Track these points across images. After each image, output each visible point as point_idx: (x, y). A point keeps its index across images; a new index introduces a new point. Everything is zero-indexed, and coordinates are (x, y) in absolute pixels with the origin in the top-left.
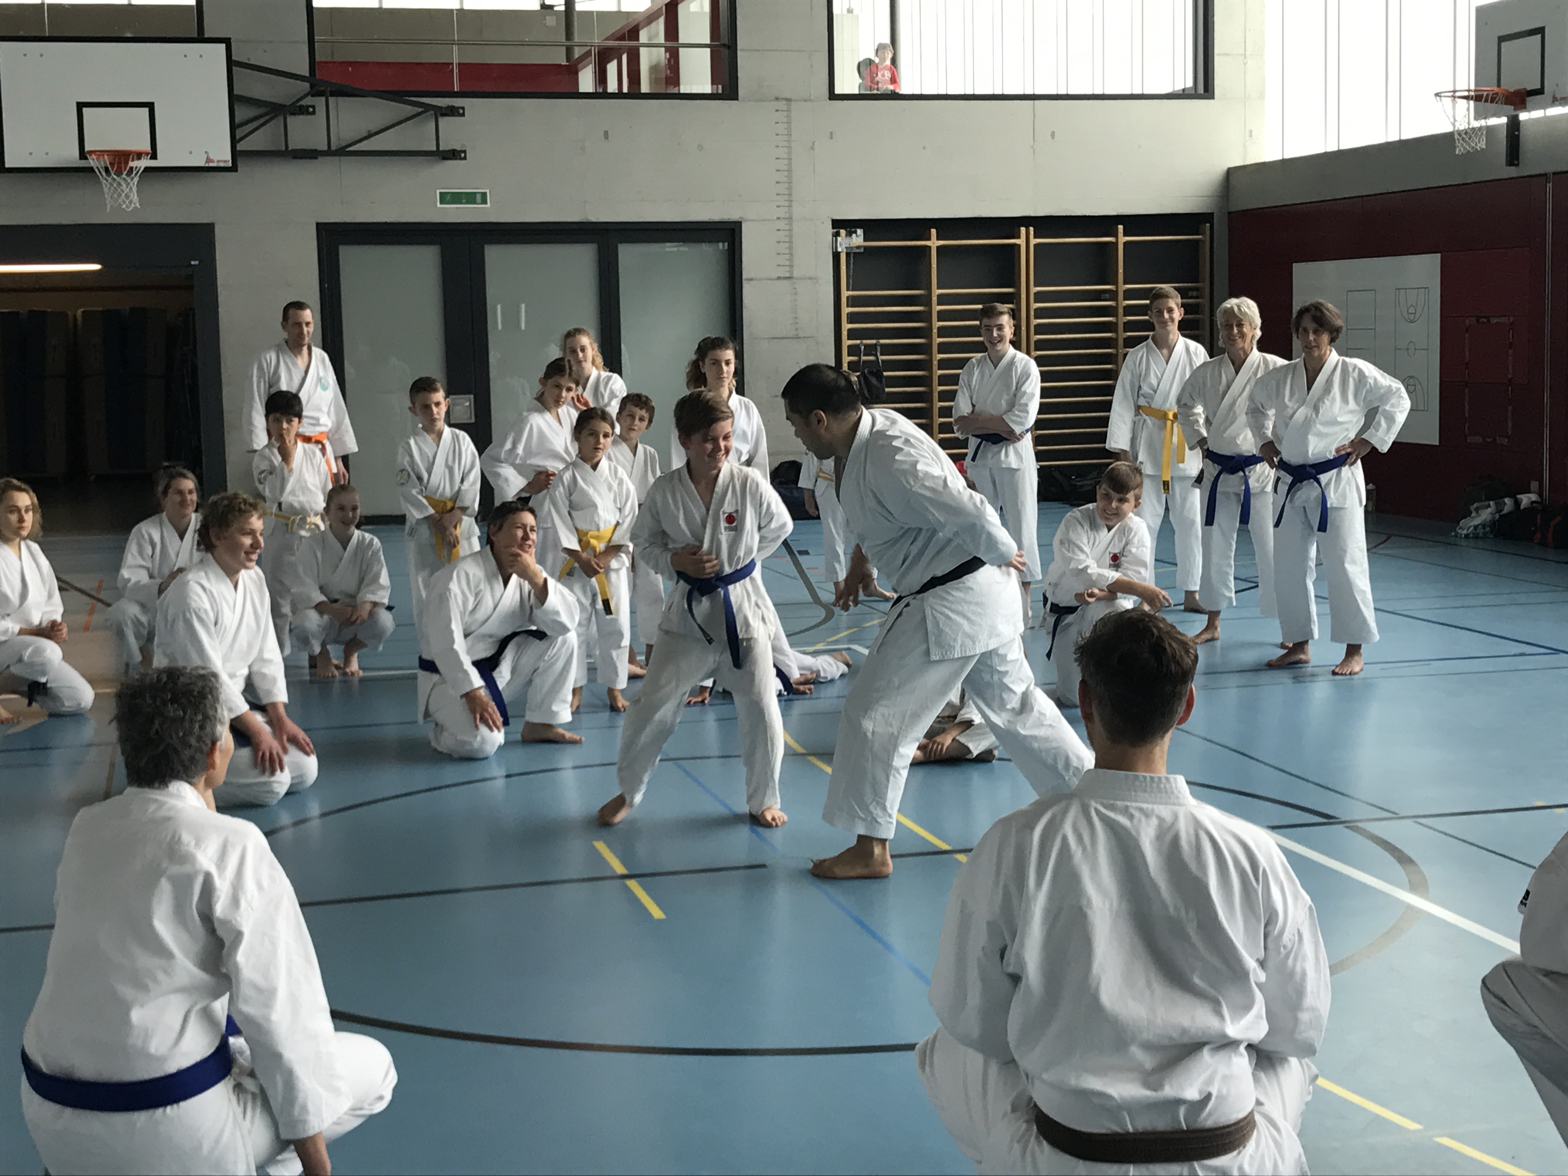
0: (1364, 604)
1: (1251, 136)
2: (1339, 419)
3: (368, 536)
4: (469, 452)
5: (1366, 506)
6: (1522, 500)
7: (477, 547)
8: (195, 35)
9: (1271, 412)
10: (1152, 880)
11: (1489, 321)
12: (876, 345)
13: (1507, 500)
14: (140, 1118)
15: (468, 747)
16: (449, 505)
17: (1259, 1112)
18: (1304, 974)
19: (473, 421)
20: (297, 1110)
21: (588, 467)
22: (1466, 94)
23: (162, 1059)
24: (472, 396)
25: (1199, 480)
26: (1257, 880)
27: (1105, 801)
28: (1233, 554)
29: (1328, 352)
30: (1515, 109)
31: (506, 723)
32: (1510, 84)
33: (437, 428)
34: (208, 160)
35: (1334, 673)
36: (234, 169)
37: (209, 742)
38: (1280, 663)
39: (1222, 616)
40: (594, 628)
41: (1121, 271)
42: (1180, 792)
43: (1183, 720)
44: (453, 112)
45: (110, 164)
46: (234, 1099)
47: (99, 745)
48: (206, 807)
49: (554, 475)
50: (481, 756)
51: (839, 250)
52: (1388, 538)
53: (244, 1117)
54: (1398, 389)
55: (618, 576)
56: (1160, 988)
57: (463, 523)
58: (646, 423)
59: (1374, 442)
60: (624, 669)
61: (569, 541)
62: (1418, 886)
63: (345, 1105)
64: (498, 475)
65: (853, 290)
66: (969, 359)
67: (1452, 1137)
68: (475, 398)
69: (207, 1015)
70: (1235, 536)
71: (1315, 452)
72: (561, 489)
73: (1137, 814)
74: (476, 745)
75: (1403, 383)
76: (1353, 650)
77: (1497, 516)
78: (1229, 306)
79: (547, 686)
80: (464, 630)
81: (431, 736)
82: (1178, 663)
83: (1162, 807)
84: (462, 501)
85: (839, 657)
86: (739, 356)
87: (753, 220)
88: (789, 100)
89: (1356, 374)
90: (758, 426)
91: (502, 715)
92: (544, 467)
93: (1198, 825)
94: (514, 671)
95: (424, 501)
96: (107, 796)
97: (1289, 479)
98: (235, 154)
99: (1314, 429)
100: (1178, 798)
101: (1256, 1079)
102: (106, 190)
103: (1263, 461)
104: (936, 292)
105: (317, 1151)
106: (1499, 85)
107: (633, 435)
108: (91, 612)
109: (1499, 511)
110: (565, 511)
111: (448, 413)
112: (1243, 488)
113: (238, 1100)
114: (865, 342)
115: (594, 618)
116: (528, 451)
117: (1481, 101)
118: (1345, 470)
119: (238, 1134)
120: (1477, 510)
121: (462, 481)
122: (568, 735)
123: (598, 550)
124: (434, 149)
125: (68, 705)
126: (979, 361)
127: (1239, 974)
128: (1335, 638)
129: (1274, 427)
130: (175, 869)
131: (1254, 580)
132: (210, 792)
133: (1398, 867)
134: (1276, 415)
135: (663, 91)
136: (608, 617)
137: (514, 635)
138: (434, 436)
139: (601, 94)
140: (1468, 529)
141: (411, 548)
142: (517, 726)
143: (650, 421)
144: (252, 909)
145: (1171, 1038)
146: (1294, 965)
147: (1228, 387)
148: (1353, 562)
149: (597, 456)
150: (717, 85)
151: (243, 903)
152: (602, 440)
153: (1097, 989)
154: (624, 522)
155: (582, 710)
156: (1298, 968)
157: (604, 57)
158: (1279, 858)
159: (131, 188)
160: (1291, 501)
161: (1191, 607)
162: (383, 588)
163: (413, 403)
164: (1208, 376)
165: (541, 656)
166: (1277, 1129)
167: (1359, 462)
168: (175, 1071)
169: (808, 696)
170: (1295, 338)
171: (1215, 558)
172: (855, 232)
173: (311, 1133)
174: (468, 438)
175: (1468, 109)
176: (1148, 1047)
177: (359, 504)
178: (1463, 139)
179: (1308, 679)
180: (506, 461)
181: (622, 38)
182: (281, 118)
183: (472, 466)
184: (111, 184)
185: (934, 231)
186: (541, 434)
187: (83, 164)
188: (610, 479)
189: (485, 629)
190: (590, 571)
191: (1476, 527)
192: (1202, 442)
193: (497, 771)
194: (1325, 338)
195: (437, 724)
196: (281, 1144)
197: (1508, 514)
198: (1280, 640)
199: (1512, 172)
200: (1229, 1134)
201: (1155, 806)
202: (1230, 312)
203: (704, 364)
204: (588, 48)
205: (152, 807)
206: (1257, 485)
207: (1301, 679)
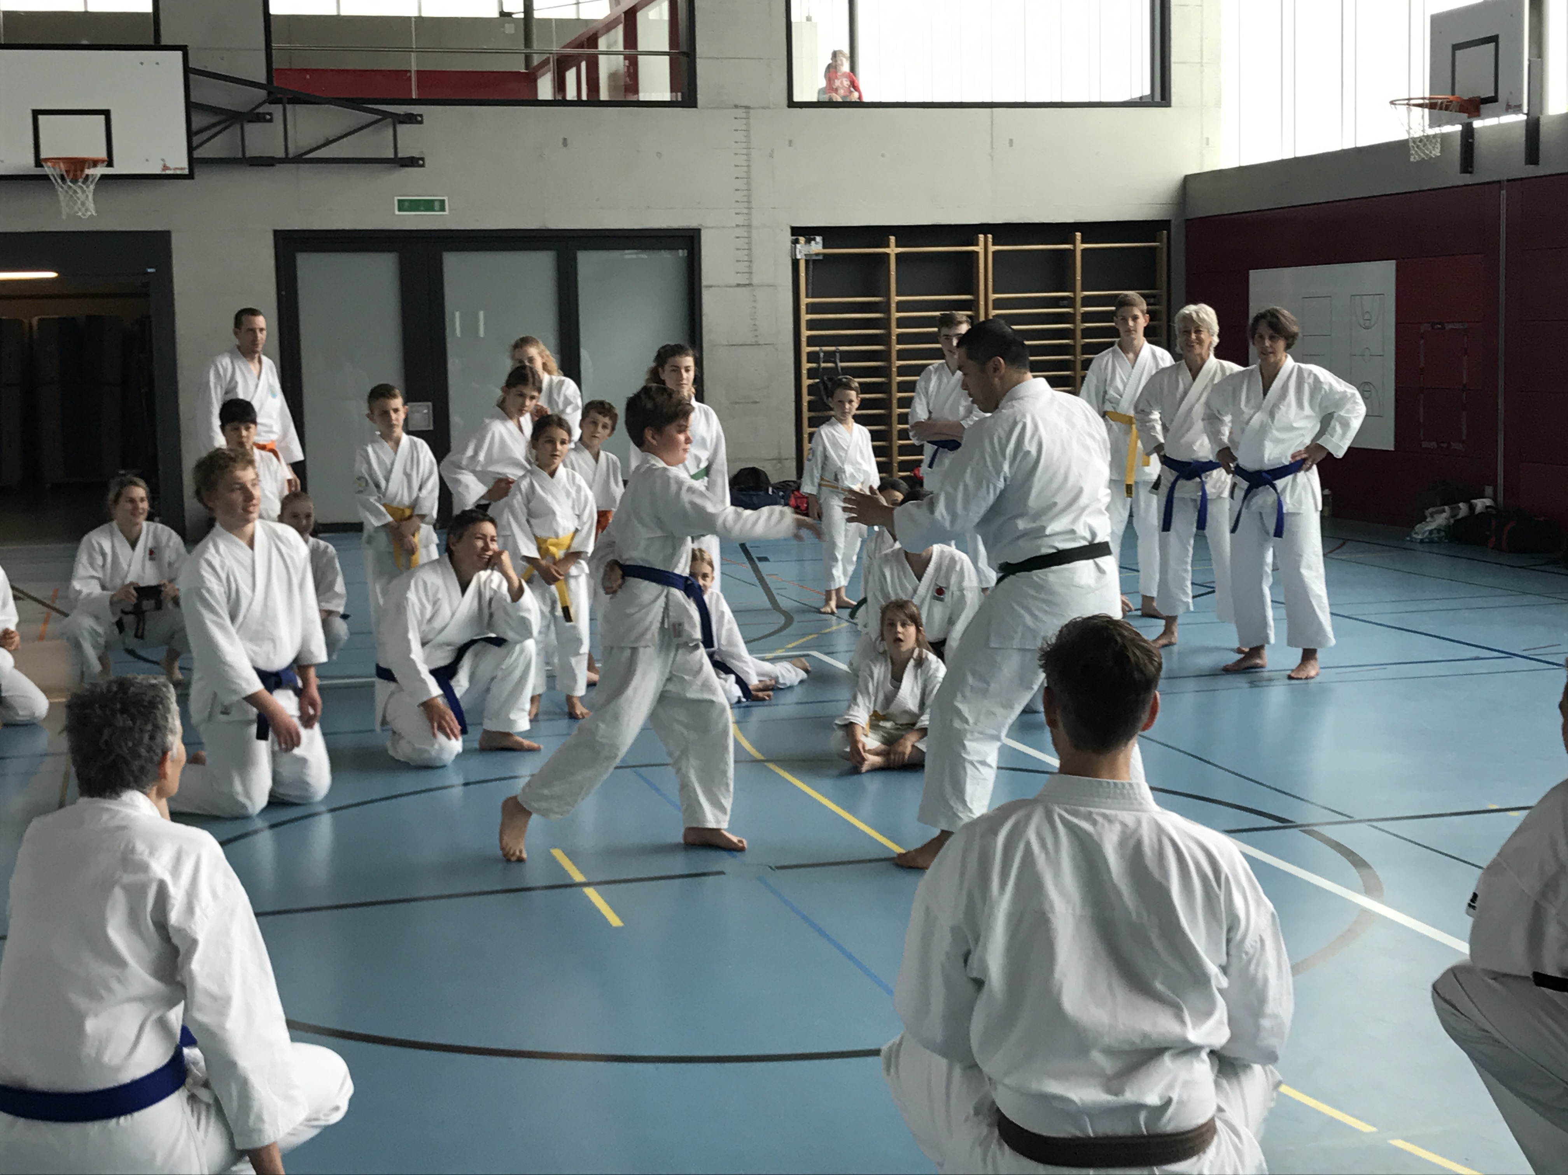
0: (1320, 608)
1: (1207, 144)
2: (1295, 425)
3: (322, 543)
4: (427, 460)
5: (1322, 512)
6: (1476, 505)
7: (435, 555)
8: (152, 43)
9: (1228, 419)
10: (1114, 886)
11: (1443, 328)
12: (834, 352)
13: (1461, 505)
14: (94, 1128)
15: (426, 755)
16: (408, 513)
17: (1220, 1119)
18: (1266, 980)
19: (431, 428)
20: (251, 1122)
21: (545, 475)
22: (1421, 101)
23: (118, 1069)
24: (430, 404)
25: (1156, 486)
26: (1219, 886)
27: (1067, 807)
28: (1189, 560)
29: (1284, 358)
30: (1469, 117)
31: (464, 731)
32: (1465, 92)
33: (395, 435)
34: (165, 167)
35: (1290, 678)
36: (190, 176)
37: (159, 751)
38: (1236, 668)
39: (1179, 621)
40: (553, 636)
41: (1079, 278)
42: (1143, 798)
43: (1146, 727)
44: (412, 119)
45: (66, 171)
46: (188, 1110)
47: (53, 754)
48: (159, 815)
49: (512, 483)
50: (438, 764)
51: (799, 257)
52: (1344, 544)
53: (198, 1128)
54: (1353, 395)
55: (578, 583)
56: (1121, 992)
57: (422, 531)
58: (608, 431)
59: (1330, 448)
60: (583, 676)
61: (528, 549)
62: (1372, 889)
63: (302, 1114)
64: (458, 481)
65: (813, 297)
66: (927, 365)
67: (1406, 1139)
68: (434, 406)
69: (163, 1024)
70: (1192, 542)
71: (1271, 458)
72: (519, 497)
73: (1100, 819)
74: (433, 753)
75: (1358, 389)
76: (1309, 655)
77: (1452, 521)
78: (1187, 312)
79: (505, 693)
80: (422, 639)
81: (388, 744)
82: (1141, 671)
83: (1125, 813)
84: (421, 508)
85: (799, 664)
86: (699, 363)
87: (712, 228)
88: (747, 107)
89: (1311, 381)
90: (718, 433)
91: (460, 724)
92: (504, 474)
93: (1160, 830)
94: (472, 678)
95: (382, 508)
96: (61, 805)
97: (1245, 485)
98: (192, 161)
99: (1270, 435)
100: (1141, 804)
101: (1217, 1084)
102: (61, 197)
103: (1219, 467)
104: (895, 299)
105: (271, 1161)
106: (1453, 94)
107: (596, 442)
108: (46, 621)
109: (1454, 515)
110: (523, 520)
111: (406, 420)
112: (1200, 494)
113: (192, 1111)
114: (825, 348)
115: (552, 627)
116: (490, 460)
117: (1435, 108)
118: (1301, 475)
119: (192, 1144)
120: (1432, 515)
121: (420, 489)
122: (526, 742)
123: (557, 557)
124: (392, 156)
125: (22, 714)
126: (936, 370)
127: (1201, 980)
128: (1291, 643)
129: (1231, 433)
130: (128, 878)
131: (1212, 585)
132: (164, 802)
133: (1353, 871)
134: (1232, 421)
135: (622, 99)
136: (568, 624)
137: (472, 643)
138: (392, 443)
139: (560, 102)
140: (1424, 533)
141: (369, 555)
142: (475, 734)
143: (613, 429)
144: (207, 917)
145: (1134, 1043)
146: (1256, 970)
147: (1185, 393)
148: (1309, 567)
149: (554, 463)
150: (676, 92)
151: (198, 912)
152: (559, 447)
153: (1059, 994)
154: (582, 529)
155: (541, 717)
156: (1260, 975)
157: (562, 64)
158: (1242, 865)
159: (87, 196)
160: (1247, 508)
161: (1149, 612)
162: (337, 595)
163: (371, 409)
164: (1166, 382)
165: (499, 664)
166: (1238, 1135)
167: (1315, 467)
168: (129, 1081)
169: (766, 703)
170: (1251, 344)
171: (1172, 564)
172: (814, 239)
173: (266, 1143)
174: (426, 446)
175: (1423, 117)
176: (1109, 1052)
177: (312, 511)
178: (1418, 147)
179: (1265, 683)
180: (466, 468)
181: (581, 46)
182: (238, 127)
183: (431, 473)
184: (67, 192)
185: (892, 239)
186: (503, 442)
187: (38, 171)
188: (568, 486)
189: (442, 638)
190: (549, 578)
191: (1431, 532)
192: (1159, 448)
193: (456, 779)
194: (1281, 344)
195: (394, 733)
196: (237, 1154)
197: (1462, 518)
198: (1236, 645)
199: (1467, 179)
200: (1189, 1139)
201: (1118, 812)
202: (1188, 318)
203: (664, 371)
204: (545, 57)
205: (105, 817)
206: (1214, 491)
207: (1257, 683)
